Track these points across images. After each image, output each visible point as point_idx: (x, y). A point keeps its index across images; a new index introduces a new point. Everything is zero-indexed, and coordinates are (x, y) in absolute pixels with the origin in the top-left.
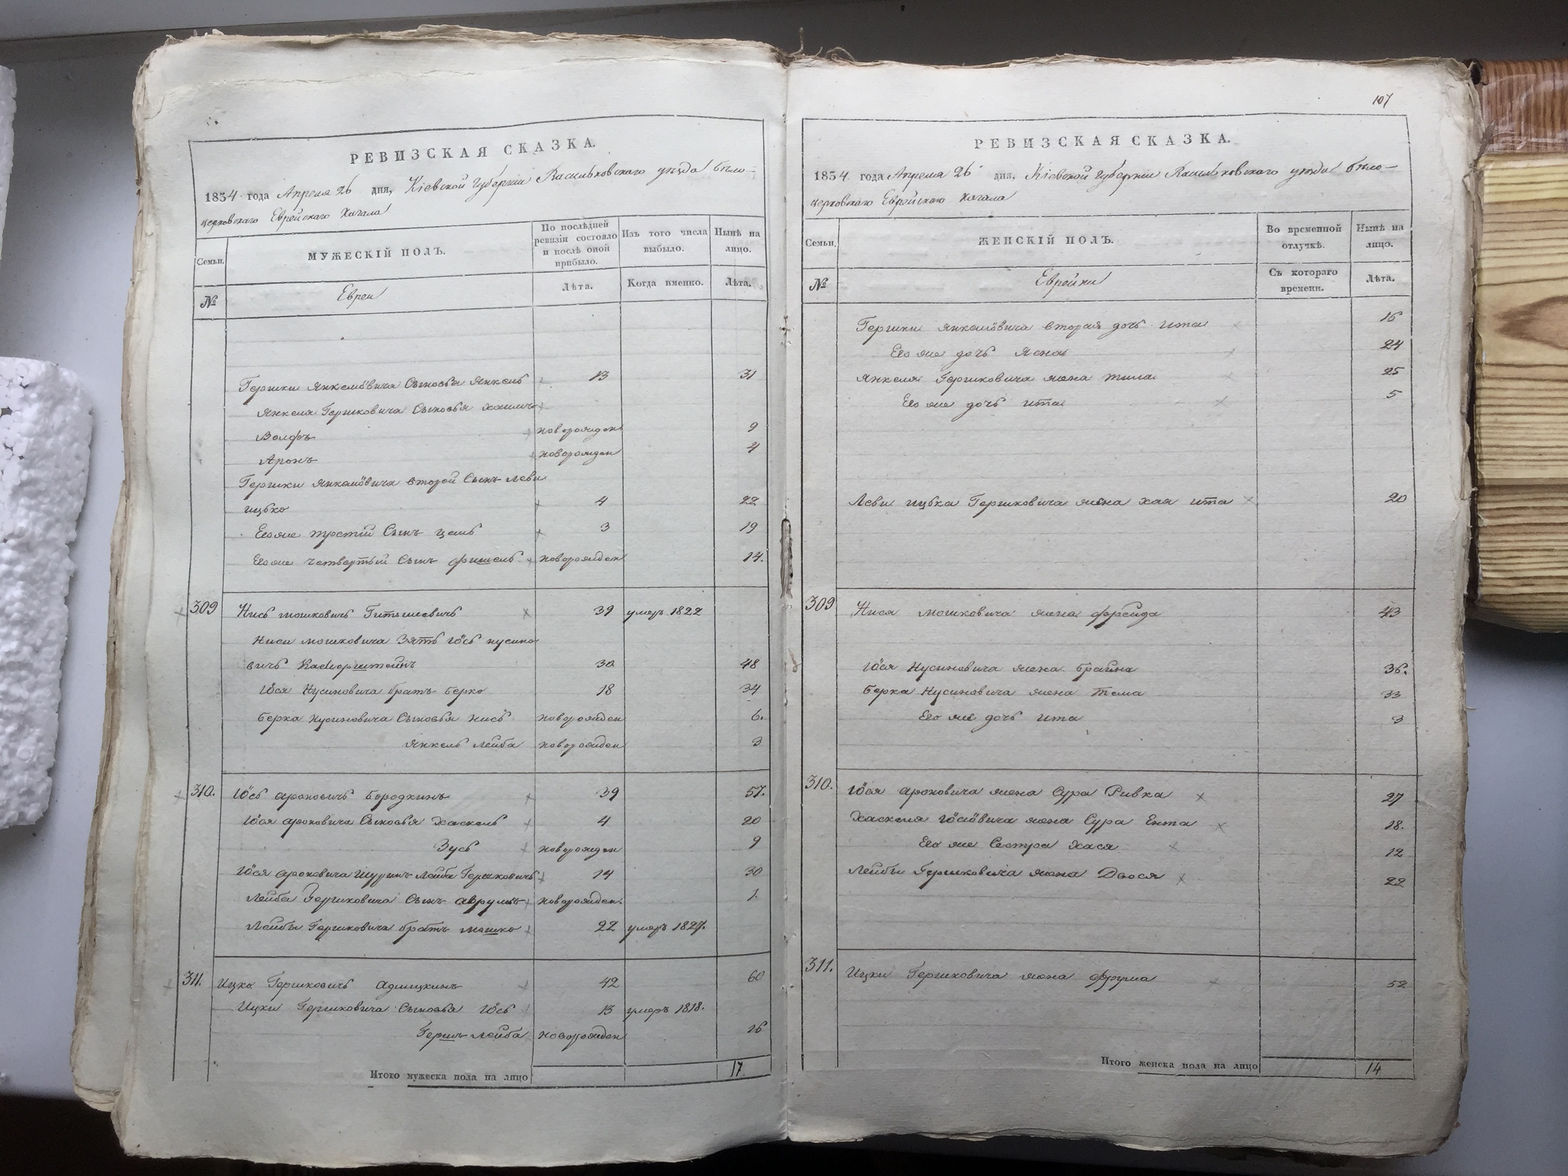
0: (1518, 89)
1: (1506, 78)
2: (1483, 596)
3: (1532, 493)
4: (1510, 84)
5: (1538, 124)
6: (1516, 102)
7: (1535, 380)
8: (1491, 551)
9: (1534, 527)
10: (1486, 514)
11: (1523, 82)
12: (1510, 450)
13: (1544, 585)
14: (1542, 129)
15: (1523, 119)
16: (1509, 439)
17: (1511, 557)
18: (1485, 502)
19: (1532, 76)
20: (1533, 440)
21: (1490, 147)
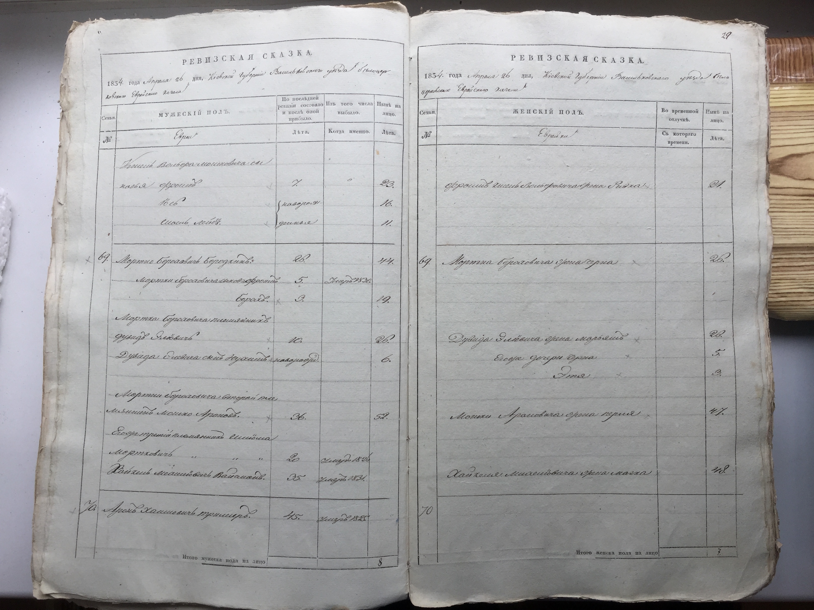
0: (773, 51)
3: (784, 251)
5: (783, 69)
6: (773, 58)
7: (785, 195)
9: (787, 268)
12: (774, 230)
13: (792, 297)
14: (785, 72)
15: (776, 66)
17: (775, 283)
19: (780, 45)
20: (784, 225)
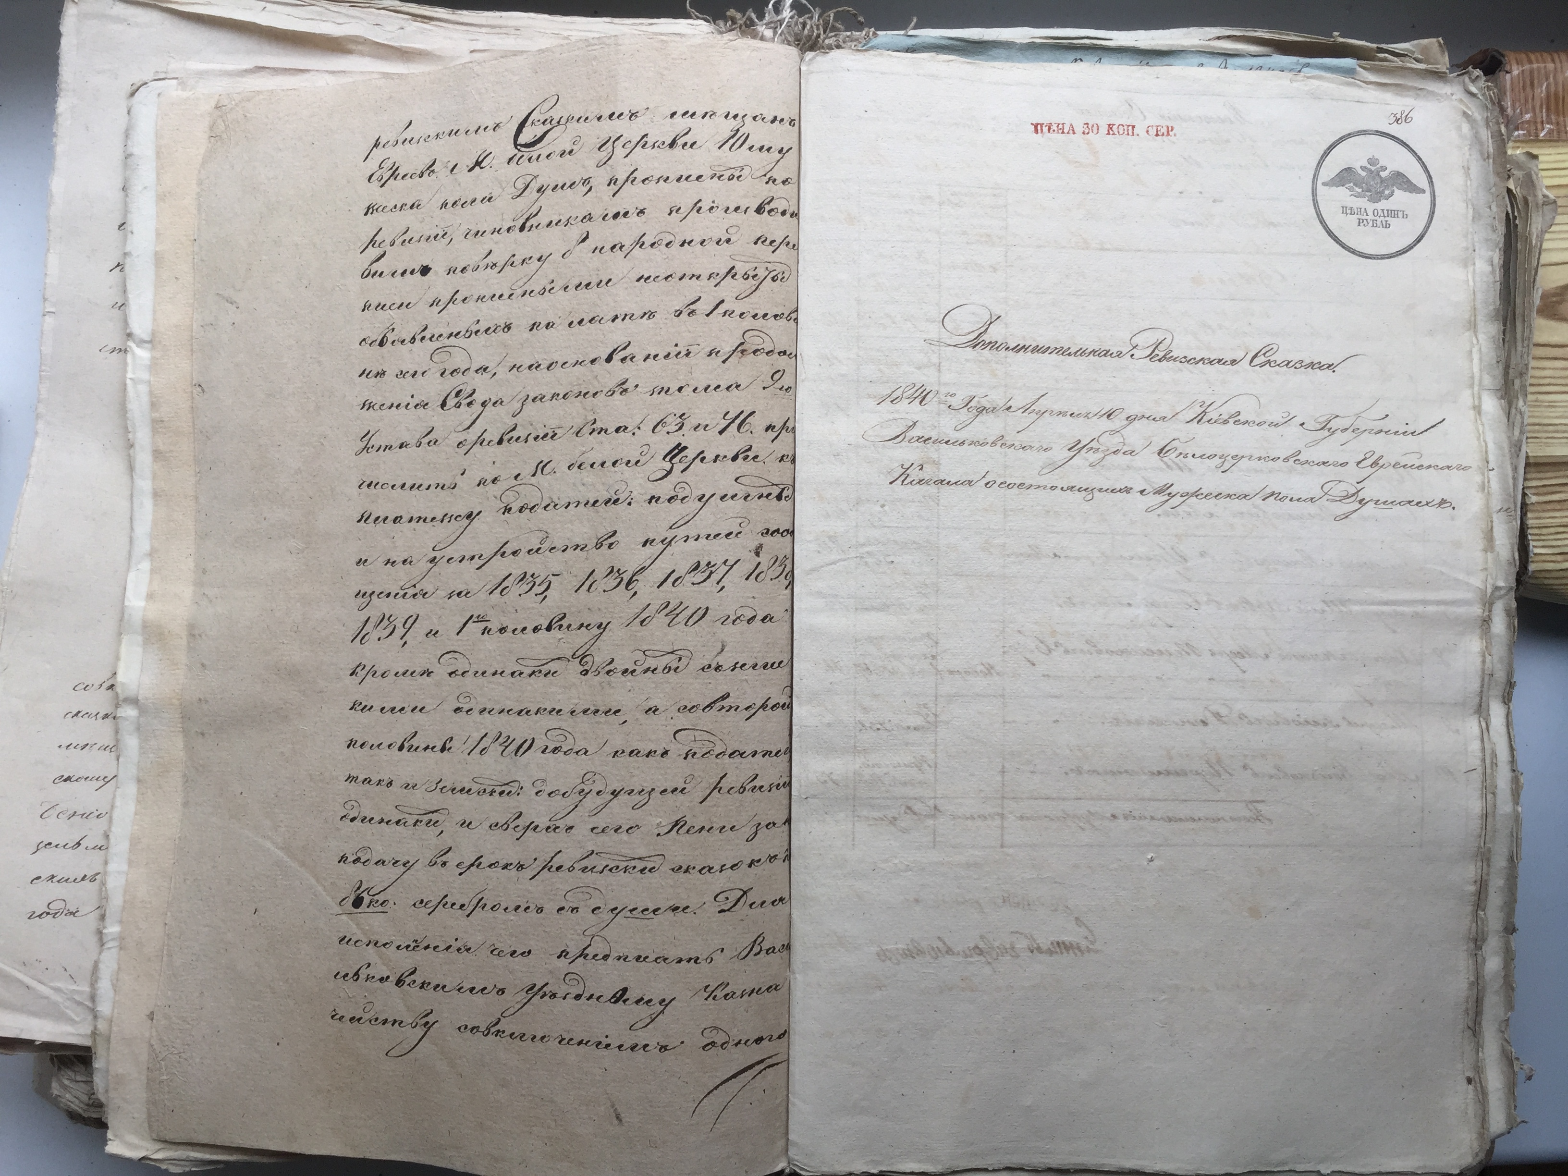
0: (1539, 78)
1: (1527, 67)
2: (1534, 572)
4: (1532, 72)
5: (1557, 114)
6: (1537, 91)
8: (1539, 528)
10: (1533, 491)
11: (1543, 72)
12: (1551, 428)
15: (1544, 107)
16: (1549, 417)
17: (1558, 533)
18: (1532, 479)
19: (1551, 66)
21: (1516, 133)
